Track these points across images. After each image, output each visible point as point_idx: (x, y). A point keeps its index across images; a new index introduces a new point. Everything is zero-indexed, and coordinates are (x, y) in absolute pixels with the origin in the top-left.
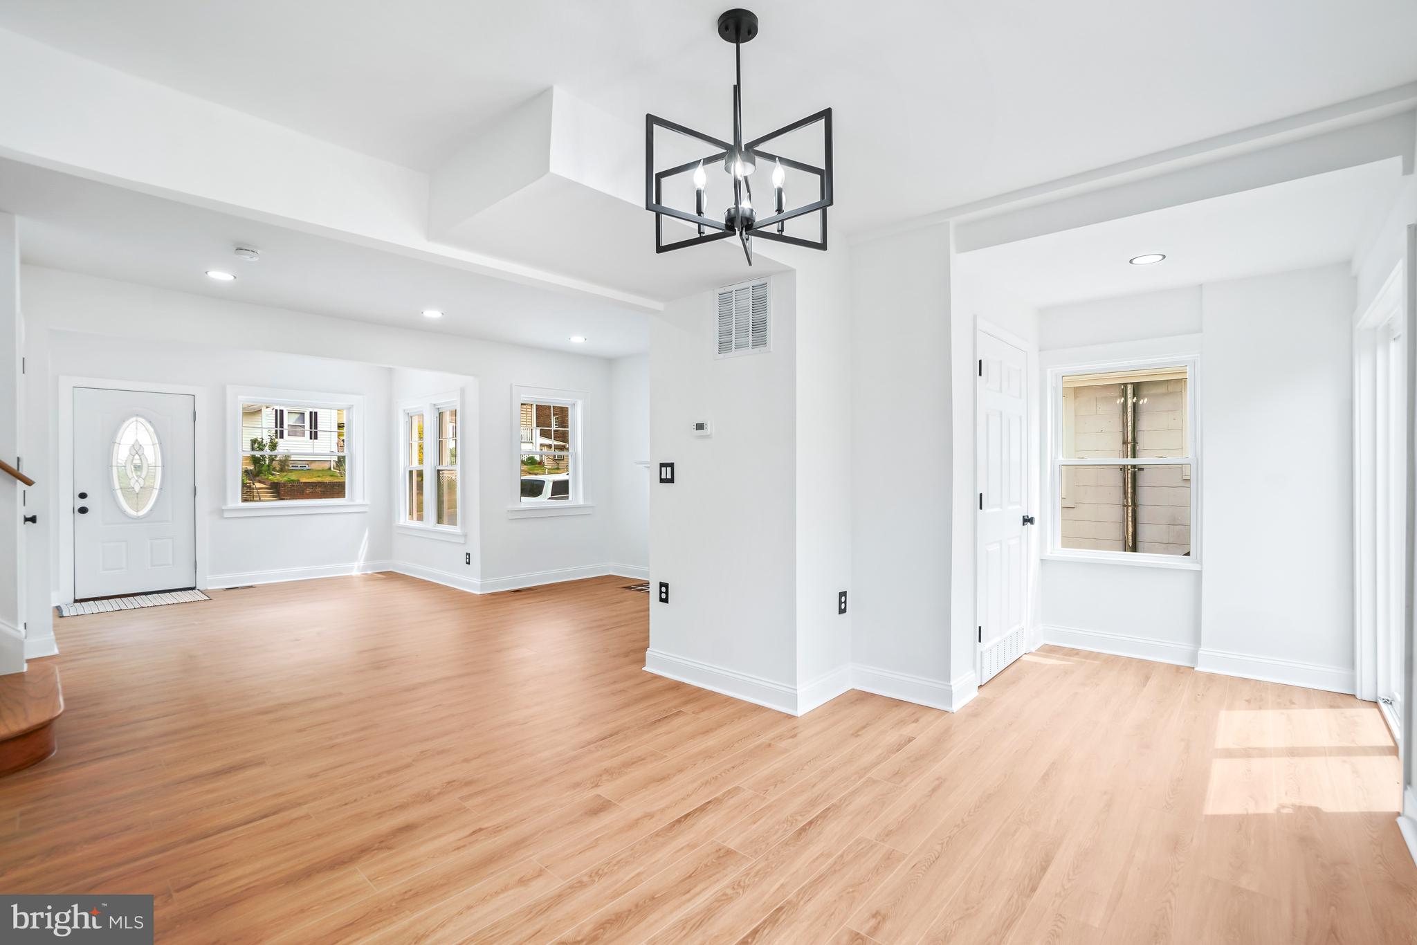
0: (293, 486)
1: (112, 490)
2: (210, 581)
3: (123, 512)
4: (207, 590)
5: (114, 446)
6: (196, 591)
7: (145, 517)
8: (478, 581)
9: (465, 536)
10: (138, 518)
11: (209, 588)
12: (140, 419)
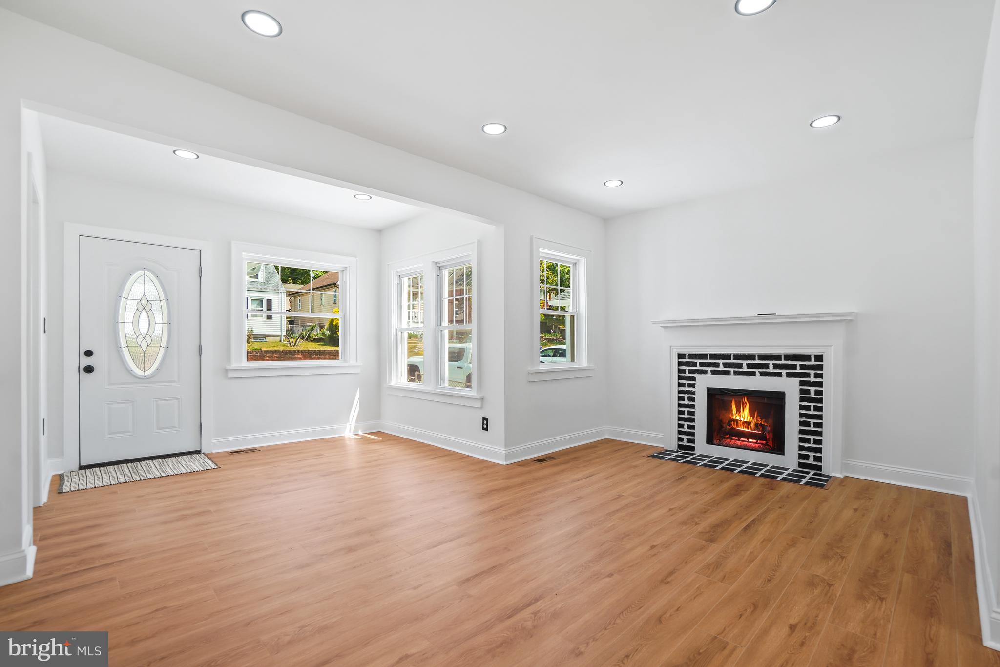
0: (257, 353)
1: (119, 348)
2: (214, 444)
3: (130, 372)
4: (212, 453)
5: (120, 300)
6: (202, 455)
7: (152, 376)
8: (502, 450)
9: (482, 399)
10: (145, 378)
11: (214, 451)
12: (147, 273)
